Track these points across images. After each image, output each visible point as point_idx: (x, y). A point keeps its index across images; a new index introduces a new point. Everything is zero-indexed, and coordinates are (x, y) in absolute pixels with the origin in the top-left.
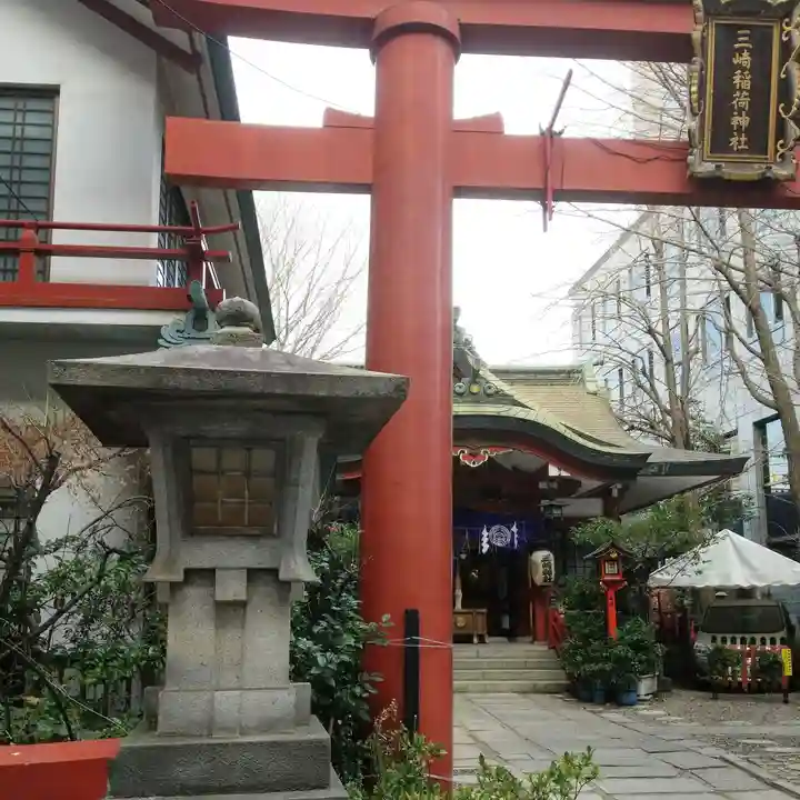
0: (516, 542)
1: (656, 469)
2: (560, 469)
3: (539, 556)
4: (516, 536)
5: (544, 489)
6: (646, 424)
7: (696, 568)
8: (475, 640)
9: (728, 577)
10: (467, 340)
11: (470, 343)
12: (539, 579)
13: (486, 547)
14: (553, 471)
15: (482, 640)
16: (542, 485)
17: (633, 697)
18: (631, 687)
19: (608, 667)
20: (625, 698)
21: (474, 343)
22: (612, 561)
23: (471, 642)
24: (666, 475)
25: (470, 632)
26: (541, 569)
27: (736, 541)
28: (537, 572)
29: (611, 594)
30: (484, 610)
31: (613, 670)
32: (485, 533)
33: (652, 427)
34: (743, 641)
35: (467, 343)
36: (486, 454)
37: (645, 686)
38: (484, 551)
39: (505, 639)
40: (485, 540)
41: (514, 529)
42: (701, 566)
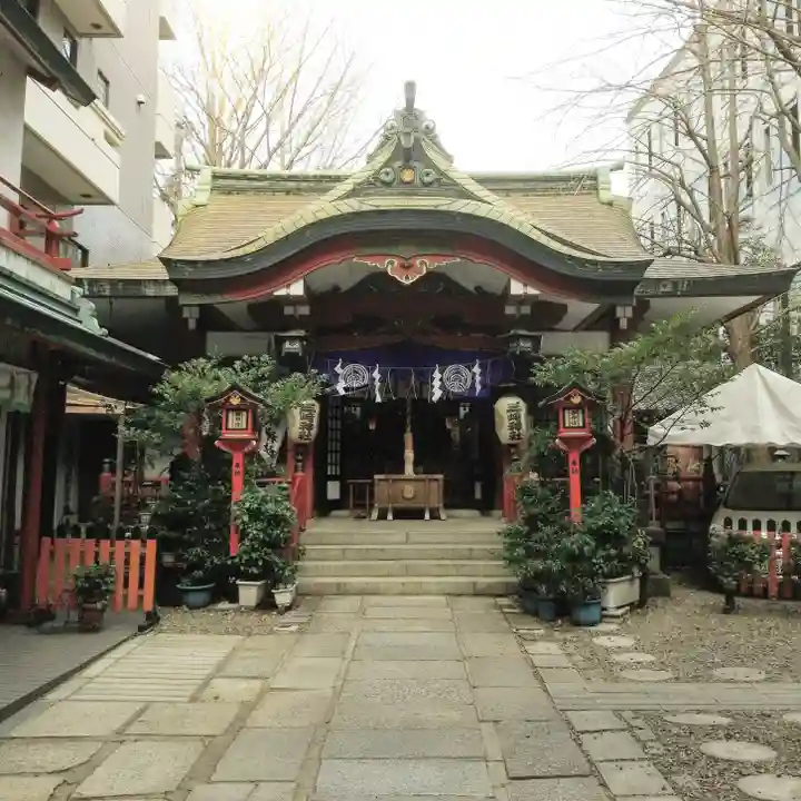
0: (478, 387)
1: (669, 289)
2: (525, 285)
3: (504, 405)
4: (478, 378)
5: (512, 316)
6: (690, 250)
7: (701, 418)
8: (427, 516)
9: (756, 430)
10: (427, 127)
11: (432, 131)
12: (504, 434)
13: (437, 394)
14: (517, 288)
15: (435, 516)
16: (510, 310)
17: (594, 613)
18: (593, 597)
19: (555, 566)
20: (583, 615)
21: (437, 131)
22: (576, 408)
23: (422, 518)
24: (683, 295)
25: (422, 505)
26: (507, 423)
27: (769, 380)
28: (502, 426)
29: (574, 457)
30: (440, 477)
31: (562, 571)
32: (437, 375)
33: (696, 253)
34: (771, 526)
35: (429, 131)
36: (424, 265)
37: (618, 593)
38: (435, 398)
39: (476, 513)
40: (437, 383)
41: (477, 369)
42: (708, 416)
